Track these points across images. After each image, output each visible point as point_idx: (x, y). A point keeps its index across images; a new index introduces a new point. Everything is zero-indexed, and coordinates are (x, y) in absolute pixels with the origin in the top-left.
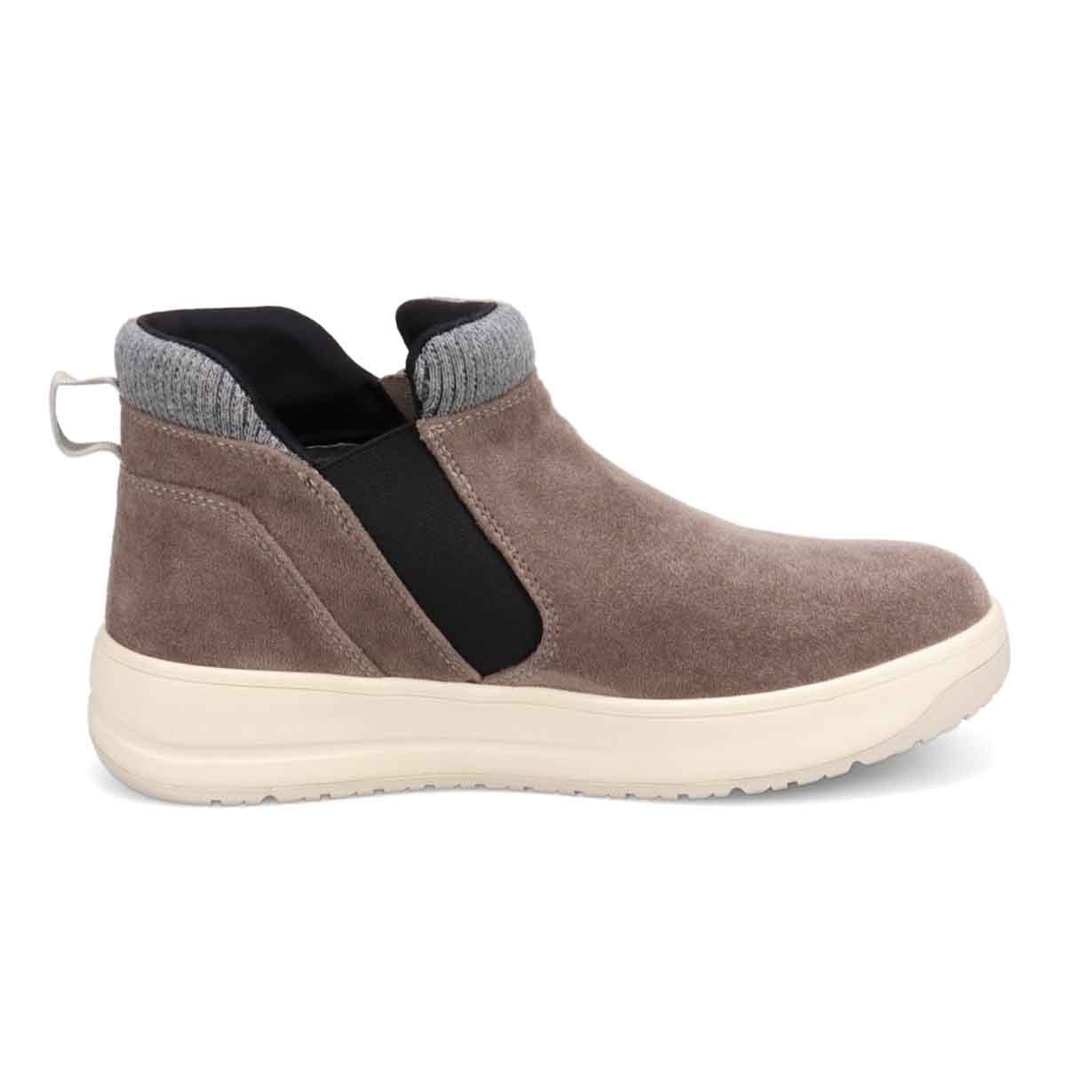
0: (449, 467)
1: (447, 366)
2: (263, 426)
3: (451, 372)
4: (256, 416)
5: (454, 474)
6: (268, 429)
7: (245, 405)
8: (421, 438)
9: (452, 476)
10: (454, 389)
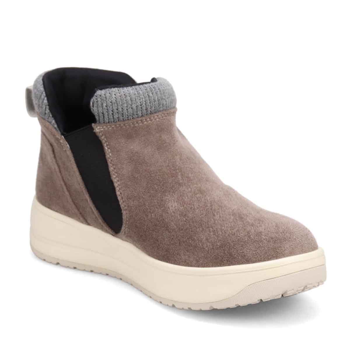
0: (105, 145)
1: (100, 103)
2: (51, 116)
3: (101, 106)
4: (49, 111)
5: (106, 148)
6: (52, 117)
7: (46, 105)
8: (94, 131)
9: (106, 149)
10: (103, 113)
